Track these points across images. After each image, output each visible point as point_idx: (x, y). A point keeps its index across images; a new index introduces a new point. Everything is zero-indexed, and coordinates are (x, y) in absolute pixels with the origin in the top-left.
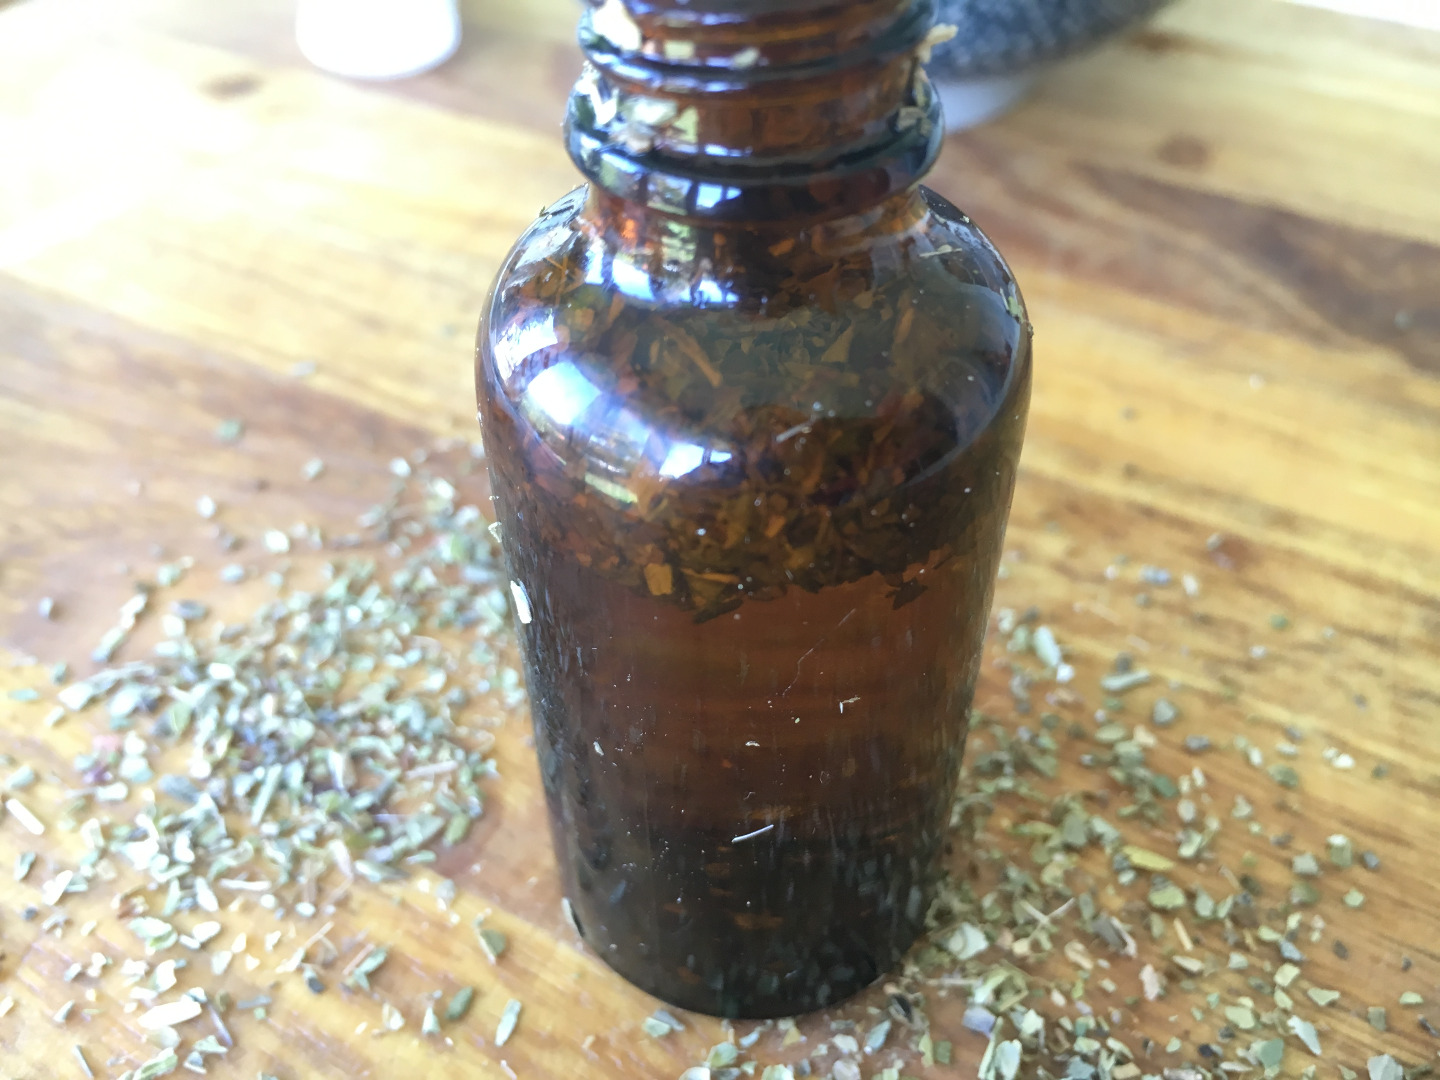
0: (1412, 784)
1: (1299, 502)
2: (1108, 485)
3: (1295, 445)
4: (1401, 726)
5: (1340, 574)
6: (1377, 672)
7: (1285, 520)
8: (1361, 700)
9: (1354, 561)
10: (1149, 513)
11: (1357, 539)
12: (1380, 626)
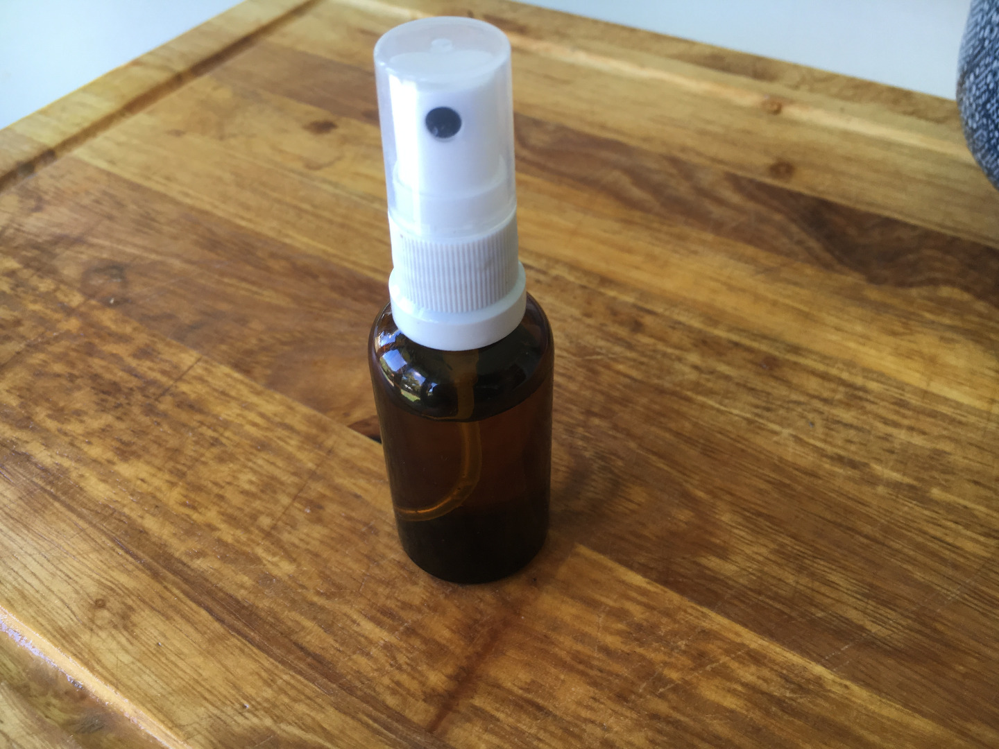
0: (826, 456)
1: (803, 341)
2: (720, 333)
3: (806, 316)
4: (827, 435)
5: (814, 373)
6: (821, 413)
7: (796, 349)
8: (813, 424)
9: (821, 367)
10: (737, 345)
11: (824, 358)
12: (826, 394)
